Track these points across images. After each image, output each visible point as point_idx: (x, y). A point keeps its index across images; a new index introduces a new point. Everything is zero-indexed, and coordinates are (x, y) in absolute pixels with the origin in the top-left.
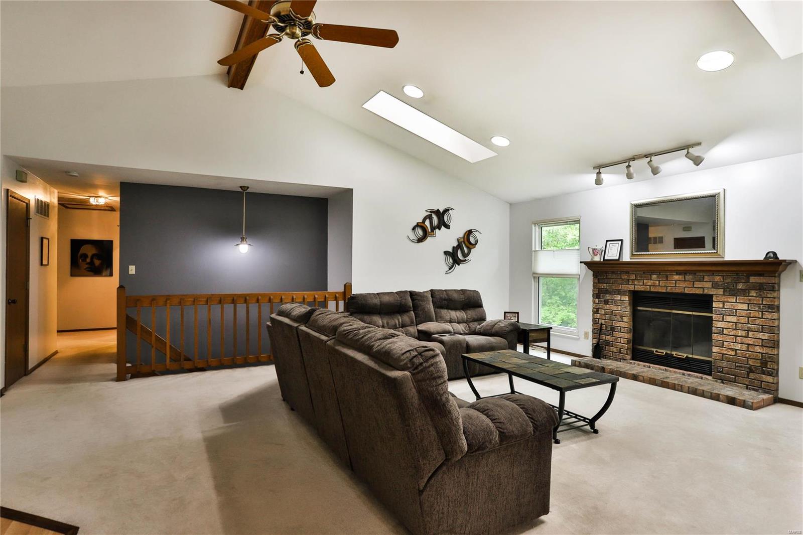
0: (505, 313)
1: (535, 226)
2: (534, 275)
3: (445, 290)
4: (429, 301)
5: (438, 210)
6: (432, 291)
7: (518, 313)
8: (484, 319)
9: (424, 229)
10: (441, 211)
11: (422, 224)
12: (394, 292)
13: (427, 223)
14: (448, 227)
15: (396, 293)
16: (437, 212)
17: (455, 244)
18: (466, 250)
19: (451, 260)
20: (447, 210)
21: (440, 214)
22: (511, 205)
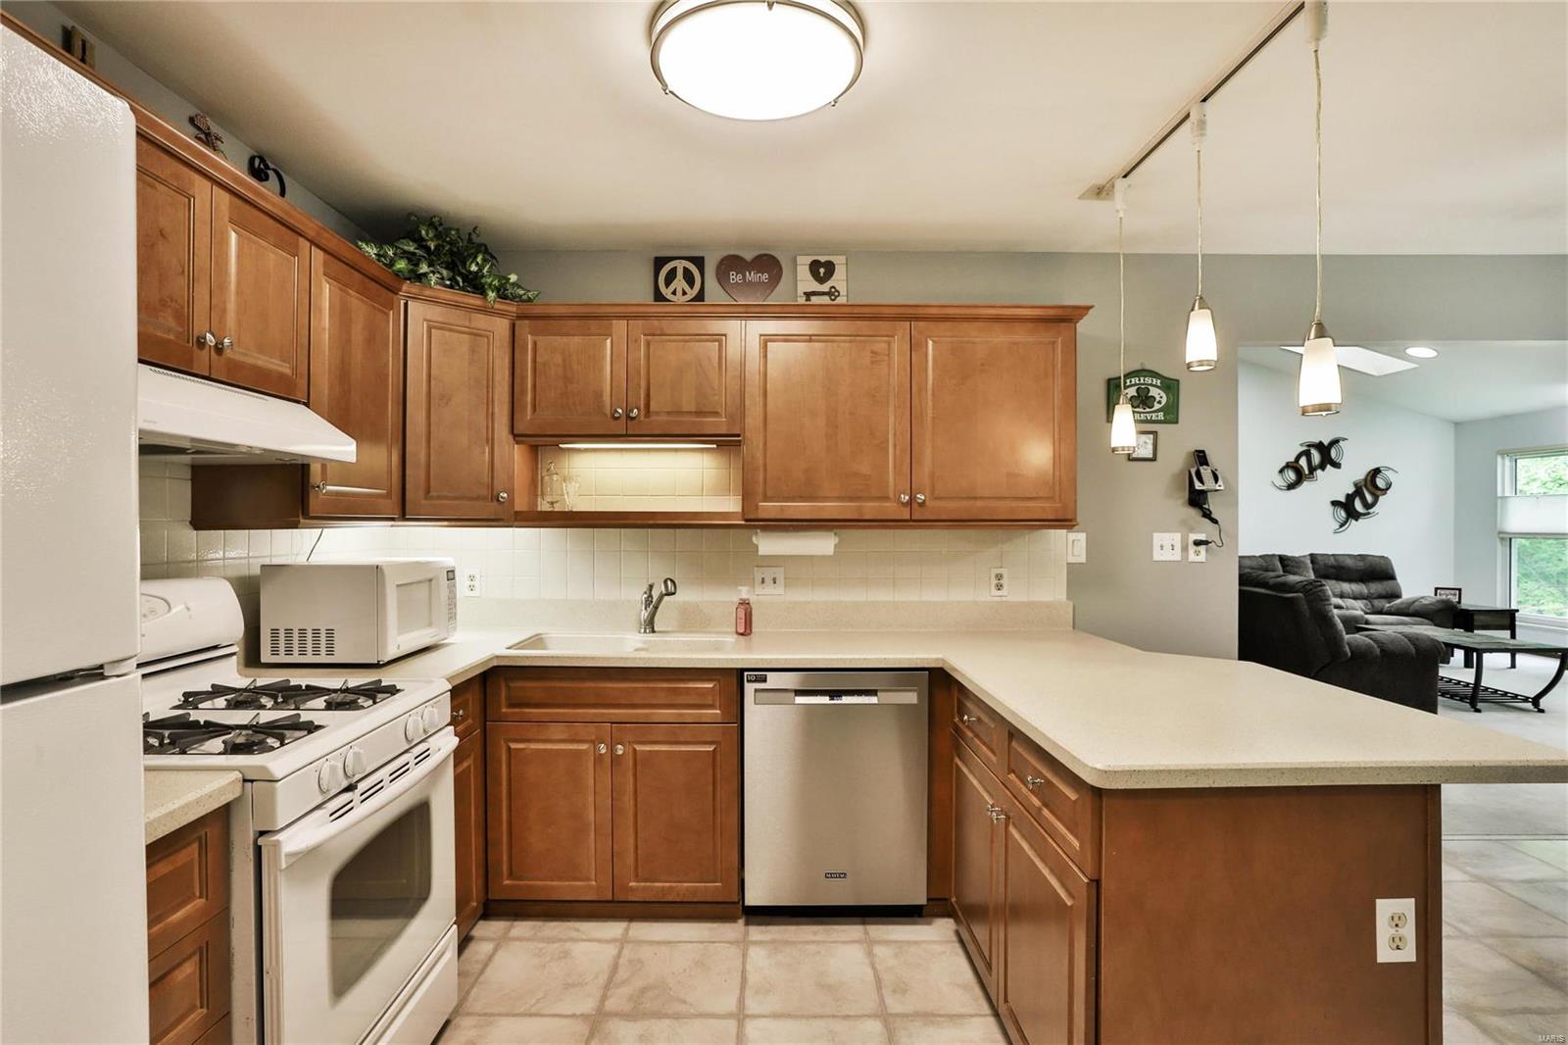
0: (1436, 589)
1: (1503, 458)
2: (1501, 536)
3: (1333, 555)
4: (1307, 568)
5: (1321, 442)
6: (1311, 555)
7: (1460, 590)
8: (1399, 596)
9: (1298, 471)
10: (1326, 443)
11: (1295, 465)
12: (1257, 555)
13: (1303, 462)
14: (1336, 465)
15: (1260, 557)
16: (1320, 446)
17: (1351, 490)
18: (1369, 498)
19: (1343, 514)
20: (1335, 442)
21: (1324, 449)
22: (1458, 425)
